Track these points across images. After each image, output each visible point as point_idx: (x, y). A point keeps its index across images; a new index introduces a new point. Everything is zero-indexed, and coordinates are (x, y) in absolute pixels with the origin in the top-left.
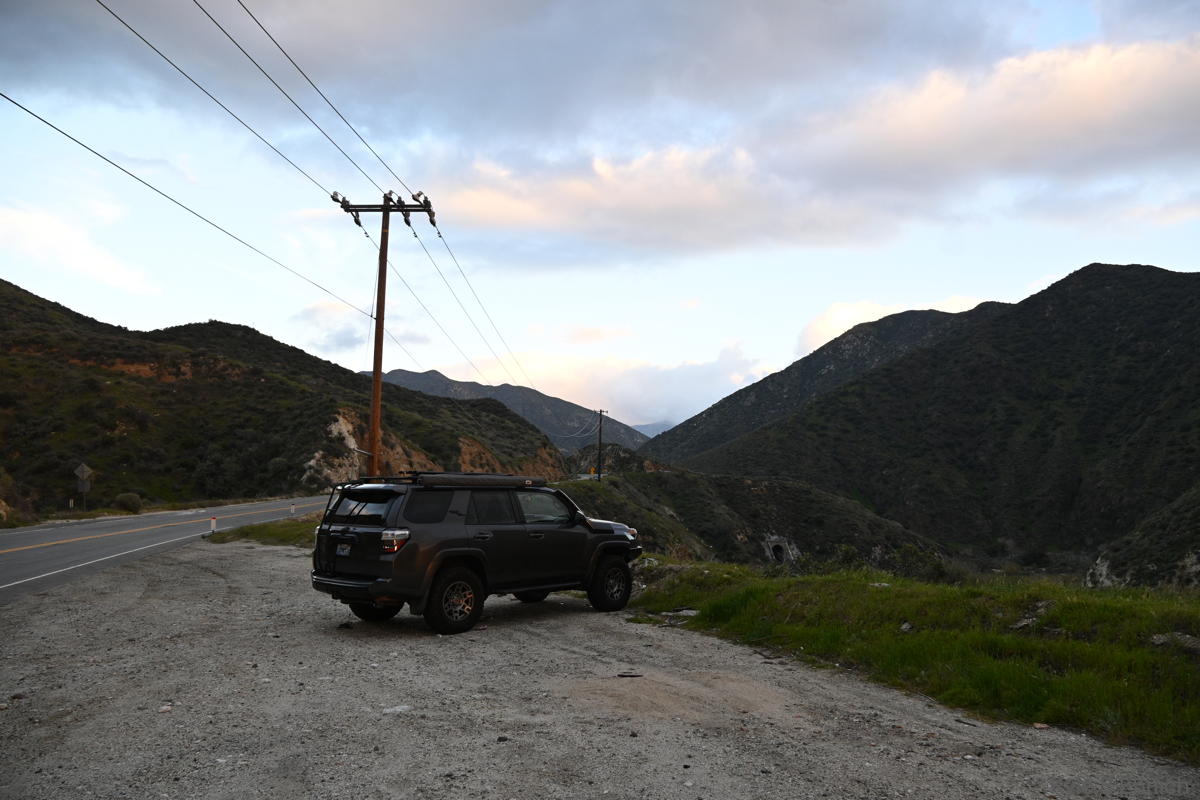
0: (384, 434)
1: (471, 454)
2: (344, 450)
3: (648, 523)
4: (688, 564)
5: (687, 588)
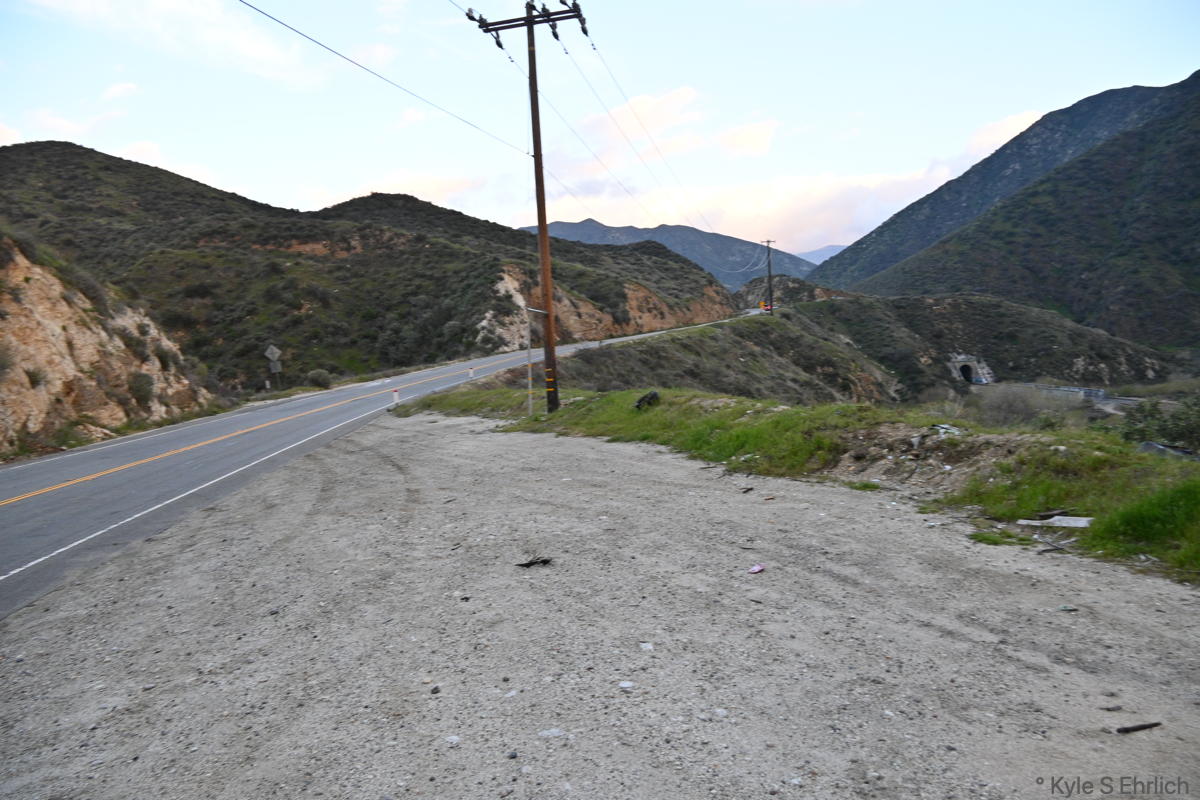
1: (637, 299)
2: (512, 308)
3: (826, 353)
4: (1015, 434)
5: (1036, 475)
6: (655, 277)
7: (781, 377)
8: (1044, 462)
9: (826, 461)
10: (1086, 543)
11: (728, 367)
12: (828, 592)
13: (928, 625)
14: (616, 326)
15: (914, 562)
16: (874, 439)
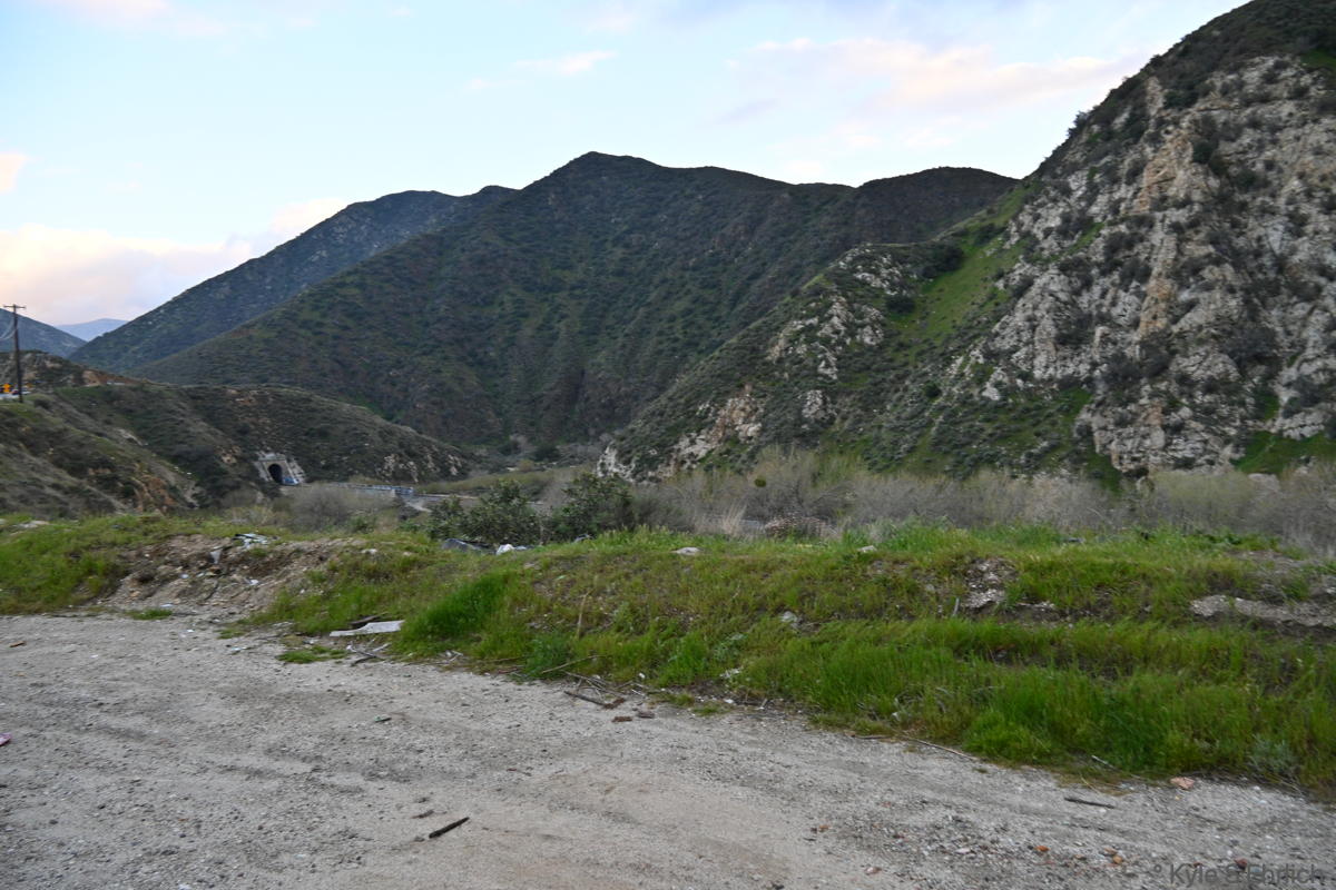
3: (101, 453)
4: (326, 540)
5: (348, 581)
7: (36, 482)
8: (356, 567)
9: (101, 588)
10: (399, 648)
12: (104, 755)
13: (232, 769)
15: (216, 699)
16: (165, 555)
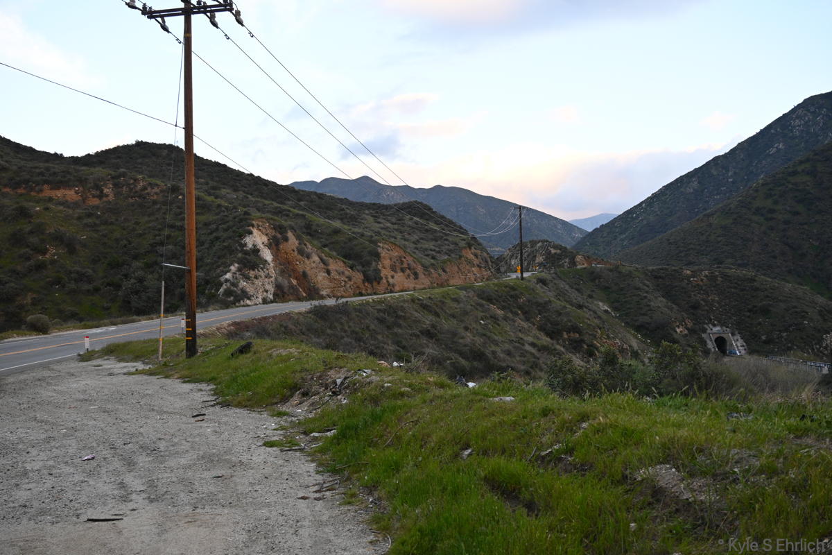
0: (300, 244)
1: (391, 259)
2: (258, 262)
6: (415, 237)
7: (520, 340)
11: (466, 329)
14: (366, 284)
16: (322, 380)
